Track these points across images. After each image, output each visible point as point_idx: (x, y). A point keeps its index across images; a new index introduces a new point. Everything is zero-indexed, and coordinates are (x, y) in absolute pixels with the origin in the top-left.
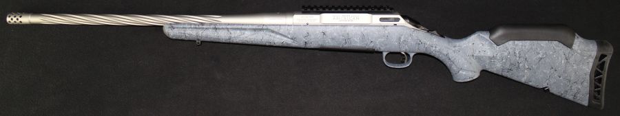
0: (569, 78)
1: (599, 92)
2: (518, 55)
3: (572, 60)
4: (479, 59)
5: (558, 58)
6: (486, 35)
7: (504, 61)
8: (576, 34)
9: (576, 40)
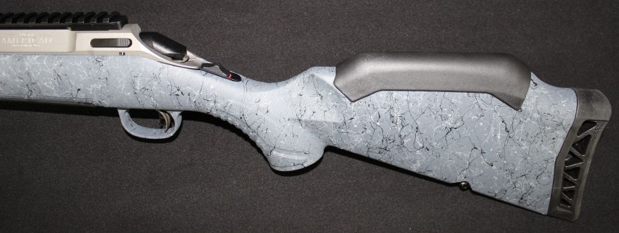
0: (511, 167)
1: (571, 193)
2: (399, 121)
3: (519, 132)
4: (313, 127)
5: (489, 129)
6: (327, 75)
7: (369, 131)
8: (533, 76)
9: (530, 91)
